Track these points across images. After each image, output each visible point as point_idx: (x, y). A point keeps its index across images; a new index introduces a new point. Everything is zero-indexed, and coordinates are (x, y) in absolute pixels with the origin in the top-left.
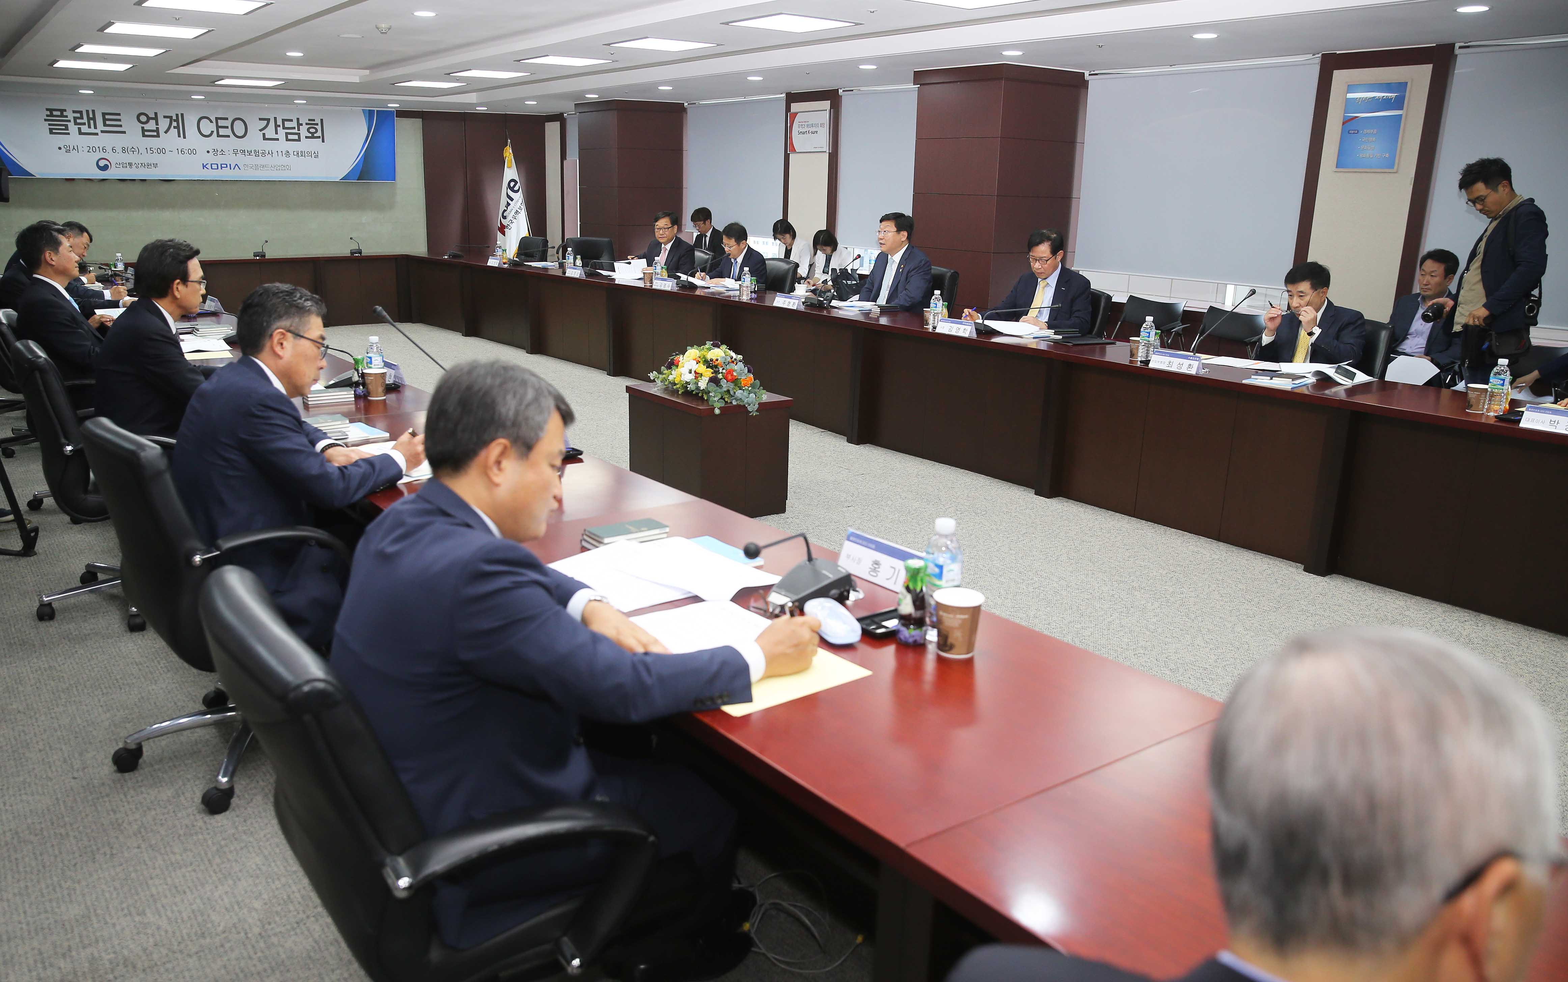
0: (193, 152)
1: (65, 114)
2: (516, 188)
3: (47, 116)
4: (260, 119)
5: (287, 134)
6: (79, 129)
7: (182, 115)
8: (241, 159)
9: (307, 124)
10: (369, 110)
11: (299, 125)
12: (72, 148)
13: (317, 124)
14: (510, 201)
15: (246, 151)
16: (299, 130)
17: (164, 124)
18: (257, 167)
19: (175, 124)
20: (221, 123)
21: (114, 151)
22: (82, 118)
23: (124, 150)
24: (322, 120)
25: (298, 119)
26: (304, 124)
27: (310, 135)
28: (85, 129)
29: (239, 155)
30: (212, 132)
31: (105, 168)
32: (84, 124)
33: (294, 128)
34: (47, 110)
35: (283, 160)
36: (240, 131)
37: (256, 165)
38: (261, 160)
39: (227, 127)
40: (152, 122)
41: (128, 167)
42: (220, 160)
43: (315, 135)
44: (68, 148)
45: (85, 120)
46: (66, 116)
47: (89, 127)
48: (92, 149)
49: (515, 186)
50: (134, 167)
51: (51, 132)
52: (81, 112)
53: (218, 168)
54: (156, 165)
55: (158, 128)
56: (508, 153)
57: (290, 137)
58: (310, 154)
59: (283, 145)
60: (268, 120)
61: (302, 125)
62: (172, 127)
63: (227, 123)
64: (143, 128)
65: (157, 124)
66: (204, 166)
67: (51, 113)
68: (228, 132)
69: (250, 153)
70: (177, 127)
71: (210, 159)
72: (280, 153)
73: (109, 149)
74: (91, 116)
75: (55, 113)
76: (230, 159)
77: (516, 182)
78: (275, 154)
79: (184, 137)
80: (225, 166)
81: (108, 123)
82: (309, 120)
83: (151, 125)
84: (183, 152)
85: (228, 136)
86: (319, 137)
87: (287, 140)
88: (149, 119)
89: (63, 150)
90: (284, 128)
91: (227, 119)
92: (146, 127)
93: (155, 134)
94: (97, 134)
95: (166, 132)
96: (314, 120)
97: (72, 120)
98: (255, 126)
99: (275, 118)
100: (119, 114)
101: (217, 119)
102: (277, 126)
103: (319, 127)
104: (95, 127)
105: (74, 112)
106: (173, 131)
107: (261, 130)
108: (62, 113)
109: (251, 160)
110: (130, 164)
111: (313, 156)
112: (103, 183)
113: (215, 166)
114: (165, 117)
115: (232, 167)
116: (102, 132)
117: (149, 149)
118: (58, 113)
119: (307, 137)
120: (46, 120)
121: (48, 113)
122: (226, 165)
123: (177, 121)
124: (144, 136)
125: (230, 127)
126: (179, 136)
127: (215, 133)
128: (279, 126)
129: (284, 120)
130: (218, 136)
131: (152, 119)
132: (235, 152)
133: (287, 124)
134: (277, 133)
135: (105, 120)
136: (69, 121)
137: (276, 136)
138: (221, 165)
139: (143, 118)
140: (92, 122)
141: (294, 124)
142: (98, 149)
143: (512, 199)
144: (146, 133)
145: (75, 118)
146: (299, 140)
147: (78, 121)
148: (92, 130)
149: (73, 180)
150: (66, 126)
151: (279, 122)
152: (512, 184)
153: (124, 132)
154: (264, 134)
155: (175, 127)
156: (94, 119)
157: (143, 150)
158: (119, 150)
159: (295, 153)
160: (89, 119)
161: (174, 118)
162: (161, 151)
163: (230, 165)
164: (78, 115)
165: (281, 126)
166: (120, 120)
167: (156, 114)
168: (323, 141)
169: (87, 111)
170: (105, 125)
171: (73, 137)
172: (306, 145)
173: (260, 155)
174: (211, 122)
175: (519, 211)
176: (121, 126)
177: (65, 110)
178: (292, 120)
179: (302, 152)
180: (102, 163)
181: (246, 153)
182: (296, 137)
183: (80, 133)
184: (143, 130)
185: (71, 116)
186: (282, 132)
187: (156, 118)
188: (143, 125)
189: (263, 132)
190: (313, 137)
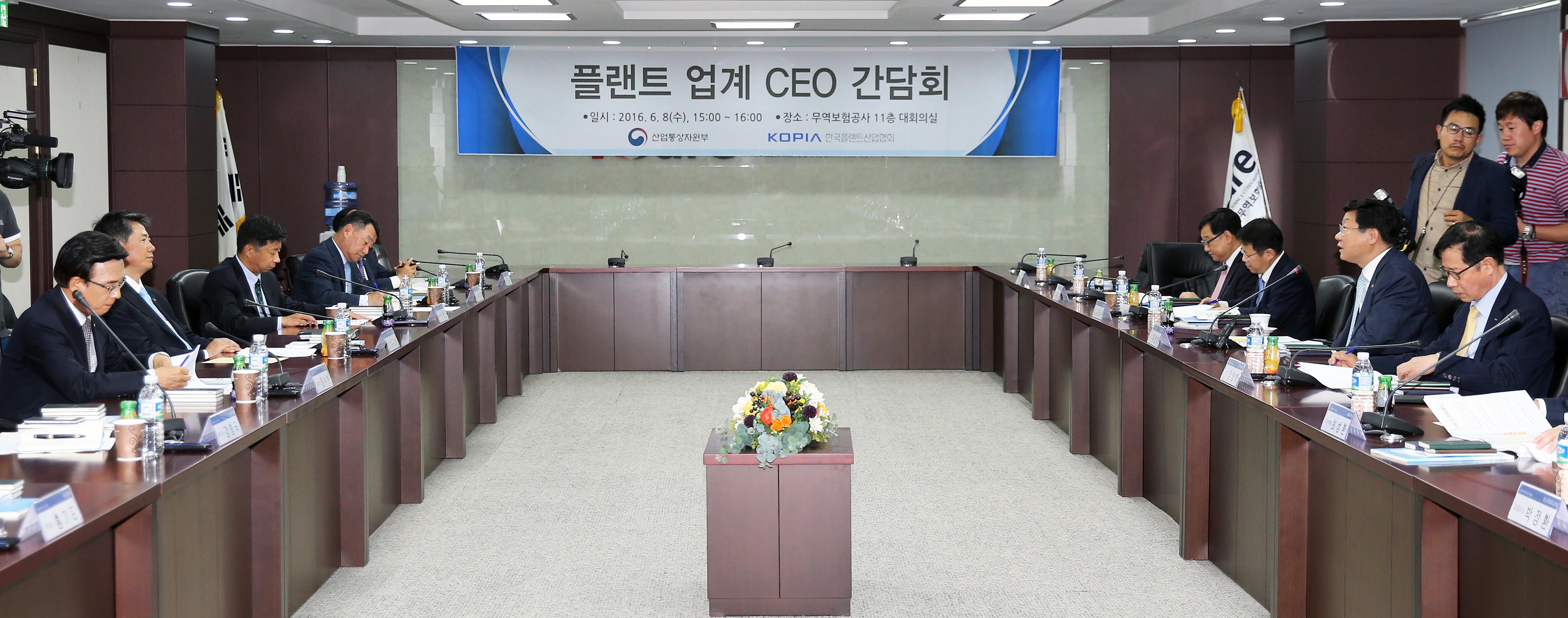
0: (757, 117)
1: (597, 71)
2: (1248, 165)
3: (576, 75)
4: (856, 69)
5: (892, 89)
6: (613, 90)
7: (748, 67)
8: (823, 127)
9: (923, 74)
10: (1020, 51)
11: (912, 75)
12: (600, 116)
13: (938, 74)
14: (1236, 187)
15: (831, 115)
16: (910, 82)
17: (722, 79)
18: (845, 138)
19: (736, 80)
20: (800, 76)
21: (653, 118)
22: (617, 76)
23: (666, 117)
24: (946, 68)
25: (910, 67)
26: (919, 74)
27: (927, 90)
28: (619, 90)
29: (821, 121)
30: (786, 89)
31: (639, 142)
32: (619, 84)
33: (903, 80)
34: (576, 67)
35: (884, 127)
36: (824, 87)
37: (844, 135)
38: (851, 128)
39: (807, 82)
40: (707, 78)
41: (669, 139)
42: (793, 128)
43: (935, 90)
44: (596, 117)
45: (621, 79)
46: (599, 75)
47: (626, 87)
48: (625, 117)
49: (1245, 162)
50: (676, 139)
51: (578, 96)
52: (617, 69)
53: (789, 140)
54: (705, 137)
55: (713, 87)
56: (1240, 109)
57: (897, 93)
58: (924, 117)
59: (886, 105)
60: (867, 70)
61: (915, 75)
62: (733, 84)
63: (809, 77)
64: (693, 86)
65: (713, 80)
66: (770, 137)
67: (581, 71)
68: (808, 88)
69: (836, 117)
70: (739, 85)
71: (781, 127)
72: (880, 117)
73: (647, 117)
74: (629, 73)
75: (585, 71)
76: (808, 127)
77: (1248, 156)
78: (873, 118)
79: (748, 98)
80: (800, 136)
81: (649, 81)
82: (927, 68)
83: (705, 83)
84: (743, 119)
85: (808, 95)
86: (939, 93)
87: (892, 97)
88: (703, 74)
89: (590, 118)
90: (889, 80)
91: (808, 70)
92: (698, 85)
93: (709, 94)
94: (633, 97)
95: (723, 91)
96: (934, 68)
97: (605, 81)
98: (847, 78)
99: (877, 68)
100: (665, 70)
101: (795, 71)
102: (878, 78)
103: (941, 79)
104: (633, 88)
105: (609, 68)
106: (734, 90)
107: (855, 85)
108: (593, 71)
109: (840, 127)
110: (672, 136)
111: (929, 120)
112: (639, 162)
113: (785, 137)
114: (724, 71)
115: (810, 138)
116: (641, 93)
117: (698, 115)
118: (589, 71)
119: (921, 93)
120: (573, 80)
121: (577, 71)
122: (802, 135)
123: (740, 76)
124: (694, 97)
125: (811, 82)
126: (741, 96)
127: (790, 91)
128: (882, 78)
129: (889, 70)
130: (795, 94)
131: (707, 73)
132: (816, 117)
133: (894, 75)
134: (877, 88)
135: (646, 77)
136: (601, 81)
137: (876, 93)
138: (794, 134)
139: (695, 74)
140: (629, 81)
141: (905, 75)
142: (632, 117)
143: (1239, 183)
144: (697, 94)
145: (609, 77)
146: (910, 97)
147: (613, 80)
148: (629, 92)
149: (602, 157)
150: (597, 87)
151: (883, 73)
152: (1241, 159)
153: (669, 93)
154: (859, 91)
155: (736, 85)
156: (632, 77)
157: (690, 117)
158: (659, 117)
159: (903, 117)
160: (626, 77)
161: (737, 71)
162: (715, 117)
163: (807, 135)
164: (613, 72)
165: (885, 78)
166: (665, 77)
167: (713, 67)
168: (946, 98)
169: (625, 67)
170: (645, 84)
171: (605, 102)
172: (920, 104)
173: (851, 120)
174: (786, 75)
175: (1251, 202)
176: (665, 85)
177: (598, 67)
178: (901, 69)
179: (912, 114)
180: (635, 136)
181: (831, 118)
182: (905, 93)
183: (614, 96)
184: (694, 89)
185: (603, 73)
186: (885, 86)
187: (712, 74)
188: (694, 83)
189: (858, 87)
190: (931, 93)
